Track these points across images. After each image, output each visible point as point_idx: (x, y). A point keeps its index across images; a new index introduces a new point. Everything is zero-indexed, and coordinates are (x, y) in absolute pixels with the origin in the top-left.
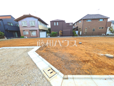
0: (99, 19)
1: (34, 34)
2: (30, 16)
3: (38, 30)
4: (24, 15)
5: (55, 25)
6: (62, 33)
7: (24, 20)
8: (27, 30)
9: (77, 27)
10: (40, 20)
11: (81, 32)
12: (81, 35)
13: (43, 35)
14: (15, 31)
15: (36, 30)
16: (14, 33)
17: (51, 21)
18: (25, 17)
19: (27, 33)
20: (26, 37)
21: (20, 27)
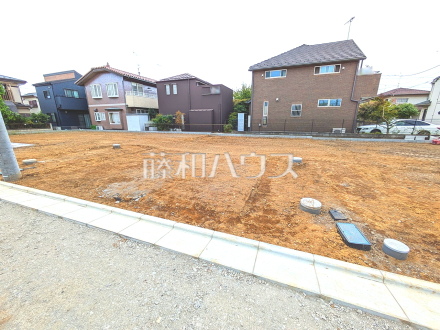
0: (316, 66)
1: (116, 119)
3: (124, 109)
4: (93, 69)
5: (168, 93)
6: (187, 120)
8: (101, 110)
11: (249, 118)
15: (121, 110)
18: (96, 73)
19: (102, 117)
20: (101, 128)
21: (89, 100)
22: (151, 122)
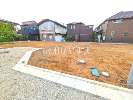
1: (51, 37)
2: (48, 20)
3: (54, 34)
4: (43, 20)
6: (79, 37)
7: (43, 24)
8: (45, 34)
9: (102, 31)
10: (56, 23)
11: (104, 37)
12: (104, 42)
13: (59, 39)
14: (36, 35)
15: (53, 34)
16: (35, 36)
17: (68, 24)
18: (44, 21)
19: (45, 37)
20: (44, 41)
21: (40, 31)
22: (63, 39)
